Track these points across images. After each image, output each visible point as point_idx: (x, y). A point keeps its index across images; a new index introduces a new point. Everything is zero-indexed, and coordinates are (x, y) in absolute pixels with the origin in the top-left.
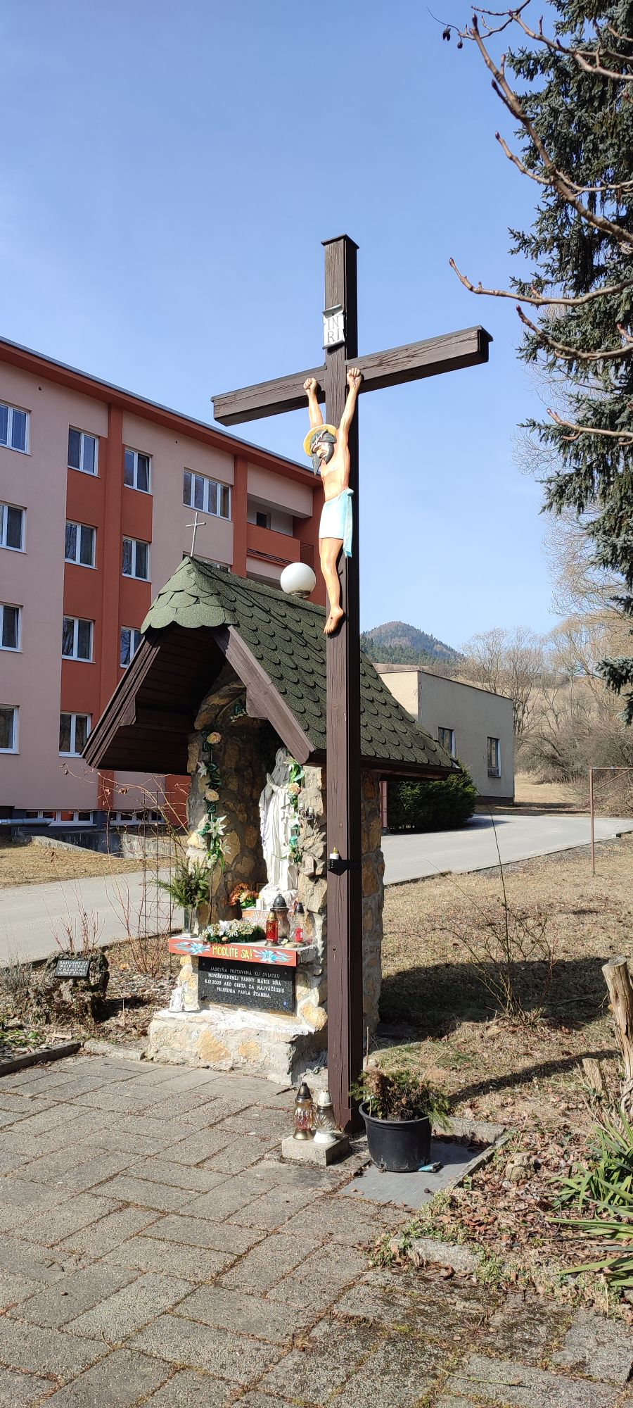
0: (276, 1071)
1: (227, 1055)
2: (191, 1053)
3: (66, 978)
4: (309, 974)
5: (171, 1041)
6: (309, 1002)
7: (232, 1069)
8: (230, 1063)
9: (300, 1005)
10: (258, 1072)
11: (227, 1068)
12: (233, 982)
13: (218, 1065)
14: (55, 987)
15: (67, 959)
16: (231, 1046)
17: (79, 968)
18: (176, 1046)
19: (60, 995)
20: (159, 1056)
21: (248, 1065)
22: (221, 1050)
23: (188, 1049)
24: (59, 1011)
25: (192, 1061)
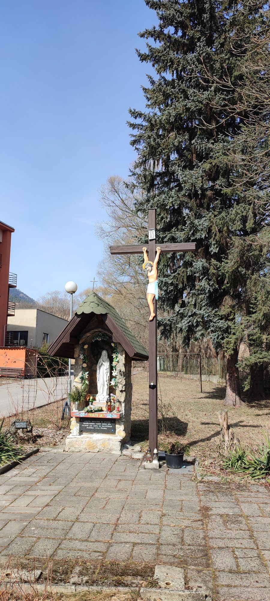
0: (116, 450)
1: (97, 447)
2: (83, 448)
3: (19, 428)
4: (120, 421)
5: (75, 445)
6: (120, 430)
7: (98, 452)
8: (98, 450)
9: (117, 431)
10: (108, 452)
11: (97, 452)
12: (93, 425)
13: (93, 451)
14: (16, 432)
15: (18, 422)
16: (98, 444)
17: (23, 425)
18: (77, 446)
19: (19, 434)
20: (70, 450)
21: (105, 450)
22: (94, 446)
23: (82, 447)
24: (21, 440)
25: (83, 450)
